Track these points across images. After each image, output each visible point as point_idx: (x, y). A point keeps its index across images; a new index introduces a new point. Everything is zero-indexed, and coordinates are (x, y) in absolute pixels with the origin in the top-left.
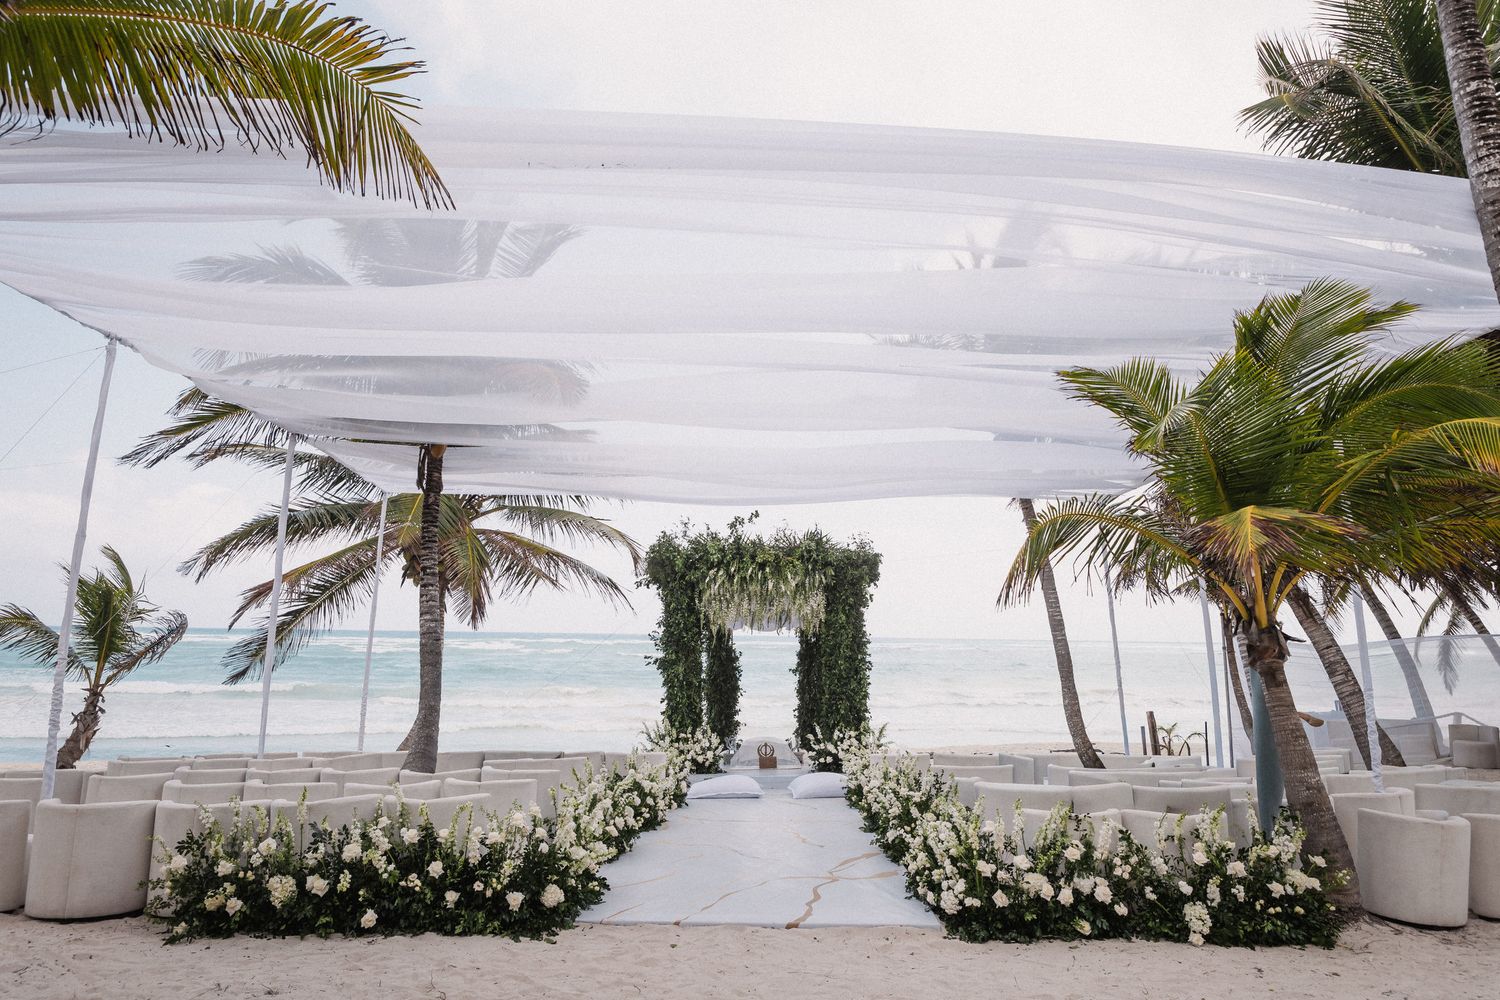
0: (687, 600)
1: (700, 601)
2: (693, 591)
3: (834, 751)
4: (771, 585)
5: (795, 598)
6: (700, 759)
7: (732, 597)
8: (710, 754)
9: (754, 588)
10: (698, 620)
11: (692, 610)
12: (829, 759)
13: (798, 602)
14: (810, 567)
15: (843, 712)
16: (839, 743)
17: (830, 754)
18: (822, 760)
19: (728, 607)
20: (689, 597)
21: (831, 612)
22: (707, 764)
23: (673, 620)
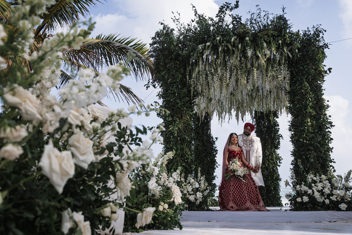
0: (180, 76)
1: (190, 78)
2: (185, 70)
3: (310, 191)
4: (250, 53)
5: (267, 71)
6: (192, 198)
7: (216, 70)
8: (199, 195)
9: (233, 61)
10: (189, 91)
11: (184, 84)
12: (306, 199)
13: (270, 74)
14: (280, 42)
15: (312, 160)
16: (313, 185)
17: (306, 193)
18: (299, 200)
19: (212, 79)
20: (182, 74)
21: (295, 83)
22: (198, 202)
23: (169, 91)
